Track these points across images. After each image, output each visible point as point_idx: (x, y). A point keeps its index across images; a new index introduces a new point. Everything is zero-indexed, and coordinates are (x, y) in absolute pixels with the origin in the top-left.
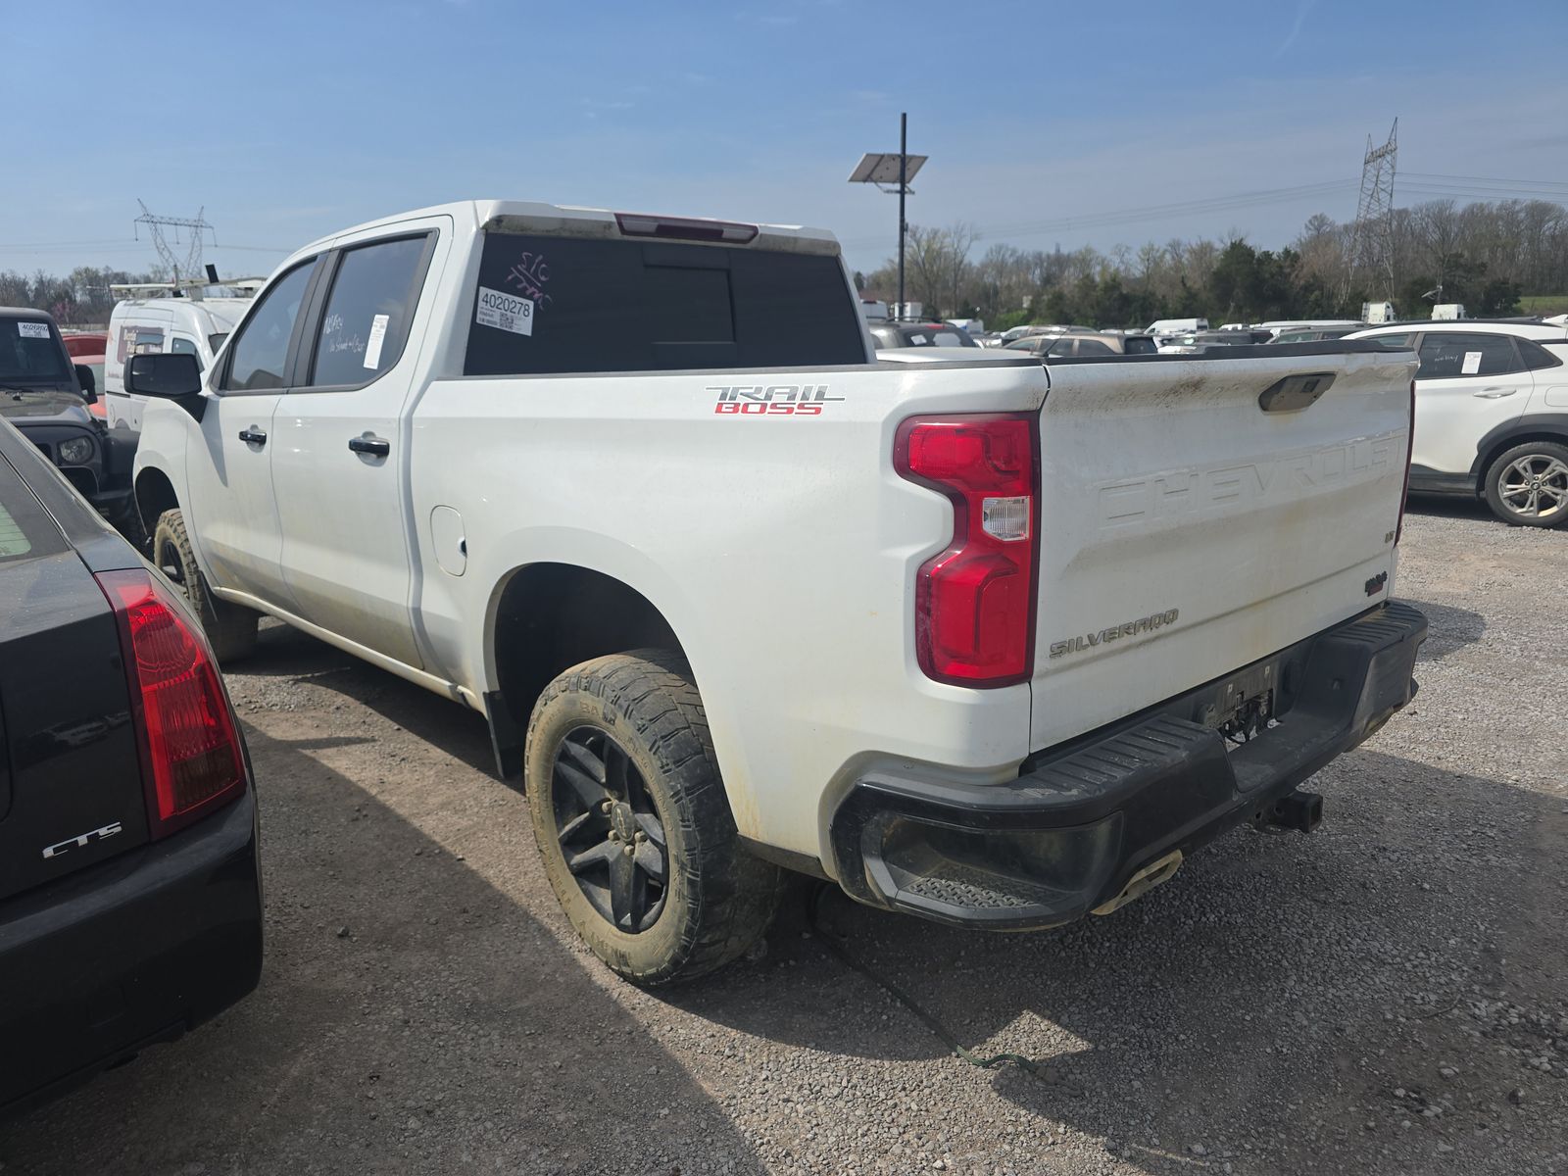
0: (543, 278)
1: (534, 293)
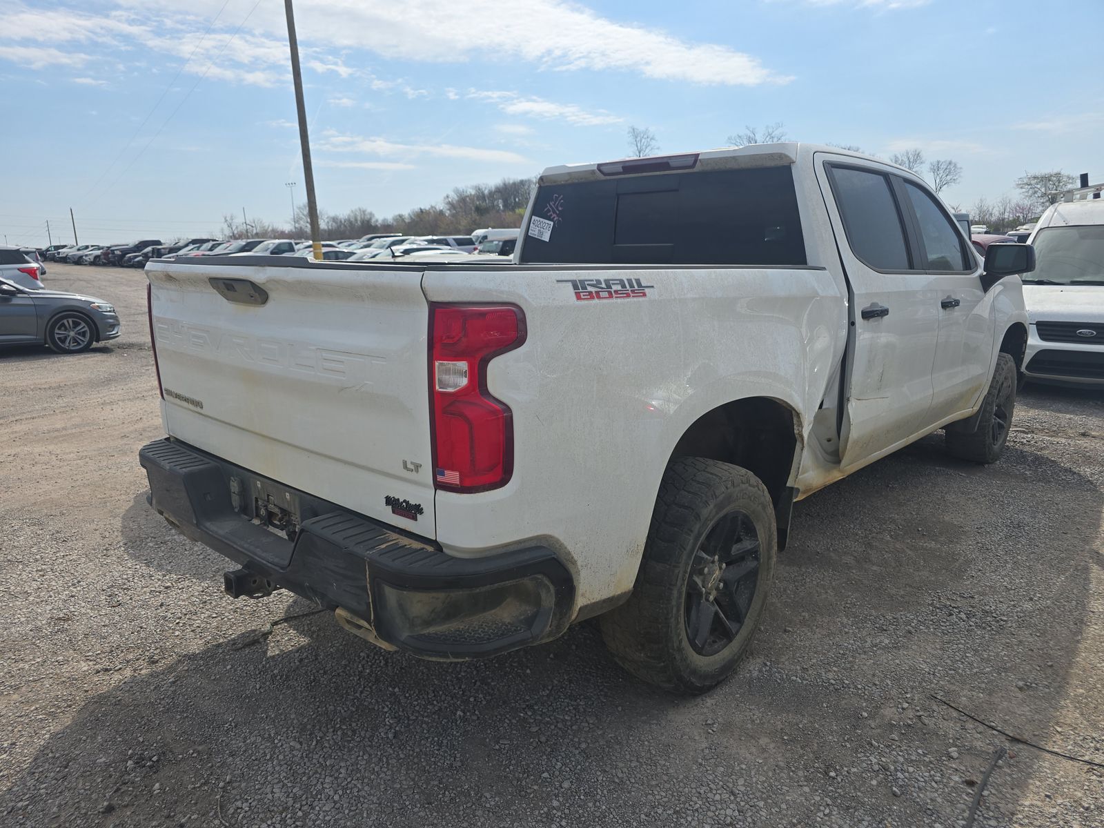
0: (560, 209)
1: (554, 217)
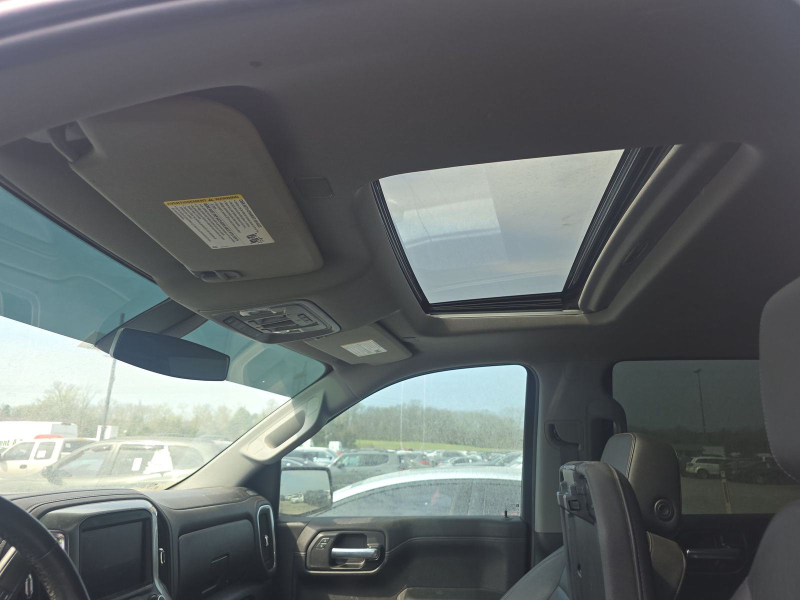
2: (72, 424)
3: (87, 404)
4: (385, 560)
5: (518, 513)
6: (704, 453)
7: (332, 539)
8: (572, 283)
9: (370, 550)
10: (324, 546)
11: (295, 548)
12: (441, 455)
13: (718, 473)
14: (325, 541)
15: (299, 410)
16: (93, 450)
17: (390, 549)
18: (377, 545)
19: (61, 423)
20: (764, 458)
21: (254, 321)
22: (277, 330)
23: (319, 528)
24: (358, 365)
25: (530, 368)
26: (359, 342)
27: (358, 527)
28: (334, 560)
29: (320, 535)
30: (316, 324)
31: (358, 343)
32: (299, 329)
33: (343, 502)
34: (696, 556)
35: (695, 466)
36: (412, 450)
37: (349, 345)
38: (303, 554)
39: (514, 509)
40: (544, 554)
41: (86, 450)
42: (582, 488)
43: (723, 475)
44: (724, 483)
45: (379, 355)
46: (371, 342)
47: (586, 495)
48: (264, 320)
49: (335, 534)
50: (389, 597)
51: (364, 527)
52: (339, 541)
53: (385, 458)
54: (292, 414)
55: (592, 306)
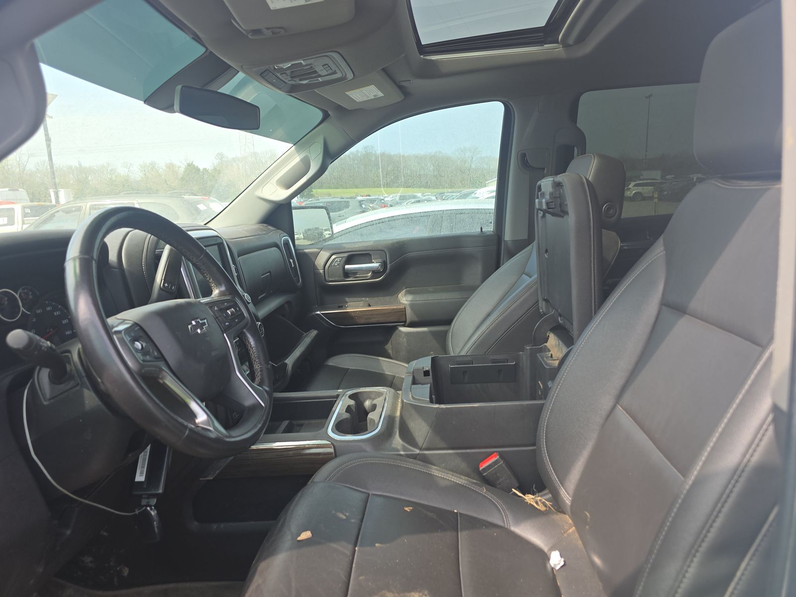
2: (20, 190)
3: (24, 170)
4: (388, 271)
5: (491, 228)
6: (641, 177)
7: (344, 259)
8: (556, 17)
9: (375, 265)
10: (338, 265)
11: (315, 267)
12: (398, 198)
13: (651, 195)
14: (338, 261)
15: (302, 155)
16: (63, 212)
17: (391, 262)
18: (380, 260)
19: (7, 189)
20: (695, 178)
21: (285, 73)
22: (301, 80)
23: (332, 252)
24: (355, 110)
25: (507, 103)
26: (362, 87)
27: (364, 249)
28: (347, 274)
29: (333, 257)
30: (335, 73)
31: (361, 89)
32: (319, 79)
33: (348, 231)
34: (626, 248)
35: (632, 190)
36: (369, 196)
37: (353, 92)
38: (321, 271)
39: (488, 226)
40: (511, 255)
41: (55, 213)
42: (558, 192)
43: (656, 196)
44: (656, 203)
45: (377, 99)
46: (372, 87)
47: (560, 197)
48: (292, 72)
49: (346, 255)
50: (392, 295)
51: (369, 249)
52: (350, 260)
53: (347, 205)
54: (297, 159)
55: (571, 41)
